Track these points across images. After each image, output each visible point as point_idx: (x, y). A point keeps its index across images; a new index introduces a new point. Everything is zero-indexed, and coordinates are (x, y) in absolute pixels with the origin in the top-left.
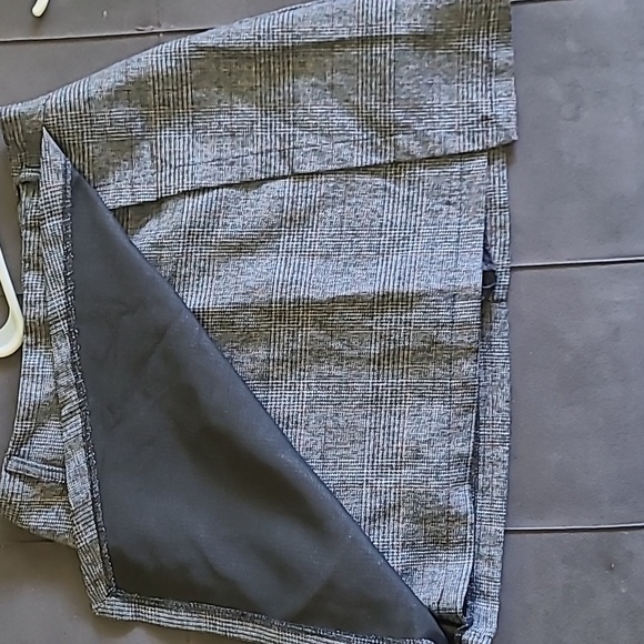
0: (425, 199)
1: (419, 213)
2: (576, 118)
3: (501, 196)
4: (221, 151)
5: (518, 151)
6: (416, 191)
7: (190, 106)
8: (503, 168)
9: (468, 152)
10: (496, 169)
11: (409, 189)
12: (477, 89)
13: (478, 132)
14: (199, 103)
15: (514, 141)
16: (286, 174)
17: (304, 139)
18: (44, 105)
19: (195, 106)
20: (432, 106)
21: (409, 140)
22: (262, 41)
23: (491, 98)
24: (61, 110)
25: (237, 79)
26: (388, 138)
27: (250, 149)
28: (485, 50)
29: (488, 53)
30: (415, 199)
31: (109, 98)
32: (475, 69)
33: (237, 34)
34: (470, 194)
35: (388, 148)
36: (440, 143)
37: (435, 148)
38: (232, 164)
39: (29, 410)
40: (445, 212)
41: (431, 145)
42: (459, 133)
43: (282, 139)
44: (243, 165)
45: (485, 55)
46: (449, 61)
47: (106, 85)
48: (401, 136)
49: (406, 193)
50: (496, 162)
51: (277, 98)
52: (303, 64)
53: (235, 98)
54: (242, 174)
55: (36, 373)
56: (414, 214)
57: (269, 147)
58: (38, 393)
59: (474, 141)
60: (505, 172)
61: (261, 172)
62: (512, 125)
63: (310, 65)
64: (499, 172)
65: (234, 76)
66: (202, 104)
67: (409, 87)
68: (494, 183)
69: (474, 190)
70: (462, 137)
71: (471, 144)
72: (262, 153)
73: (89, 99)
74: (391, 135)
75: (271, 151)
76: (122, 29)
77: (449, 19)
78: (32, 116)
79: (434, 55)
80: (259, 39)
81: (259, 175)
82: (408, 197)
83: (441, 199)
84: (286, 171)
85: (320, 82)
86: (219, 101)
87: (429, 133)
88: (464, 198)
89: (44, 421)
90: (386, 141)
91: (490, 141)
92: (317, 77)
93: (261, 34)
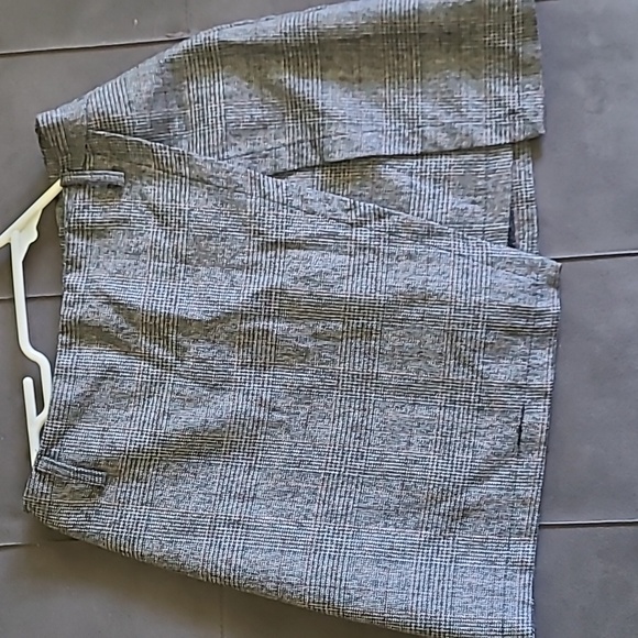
0: (450, 197)
1: (444, 210)
2: (600, 111)
3: (527, 190)
4: (254, 144)
5: (545, 144)
6: (442, 189)
7: (222, 100)
8: (529, 162)
9: (496, 145)
10: (522, 164)
11: (435, 188)
12: (504, 84)
13: (506, 125)
14: (231, 97)
15: (541, 135)
16: (318, 163)
17: (333, 128)
18: (86, 109)
19: (228, 100)
20: (459, 99)
21: (436, 132)
22: (288, 38)
23: (518, 92)
24: (103, 113)
25: (266, 73)
26: (415, 129)
27: (282, 141)
28: (511, 45)
29: (514, 48)
30: (441, 197)
31: (148, 100)
32: (502, 64)
33: (264, 31)
34: (496, 193)
35: (416, 139)
36: (467, 135)
37: (462, 141)
38: (266, 156)
39: (59, 410)
40: (470, 210)
41: (458, 138)
42: (487, 127)
43: (312, 130)
44: (276, 157)
45: (511, 50)
46: (476, 56)
47: (145, 88)
48: (428, 128)
49: (432, 191)
50: (521, 157)
51: (306, 90)
52: (330, 58)
53: (265, 91)
54: (275, 166)
55: (69, 374)
56: (440, 211)
57: (300, 138)
58: (69, 393)
59: (501, 135)
60: (531, 165)
61: (294, 163)
62: (539, 119)
63: (337, 60)
64: (525, 166)
65: (263, 70)
66: (234, 98)
67: (437, 81)
68: (520, 177)
69: (499, 189)
70: (489, 130)
71: (498, 137)
72: (294, 144)
73: (129, 103)
74: (418, 127)
75: (302, 142)
76: (152, 36)
77: (472, 15)
78: (75, 121)
79: (460, 51)
80: (286, 36)
81: (292, 166)
82: (434, 195)
83: (466, 198)
84: (318, 160)
85: (347, 76)
86: (250, 96)
87: (457, 125)
88: (489, 197)
89: (75, 423)
90: (413, 133)
91: (517, 134)
92: (345, 70)
93: (288, 31)
